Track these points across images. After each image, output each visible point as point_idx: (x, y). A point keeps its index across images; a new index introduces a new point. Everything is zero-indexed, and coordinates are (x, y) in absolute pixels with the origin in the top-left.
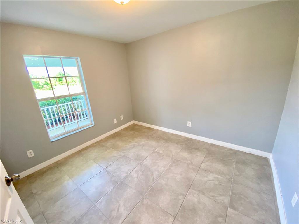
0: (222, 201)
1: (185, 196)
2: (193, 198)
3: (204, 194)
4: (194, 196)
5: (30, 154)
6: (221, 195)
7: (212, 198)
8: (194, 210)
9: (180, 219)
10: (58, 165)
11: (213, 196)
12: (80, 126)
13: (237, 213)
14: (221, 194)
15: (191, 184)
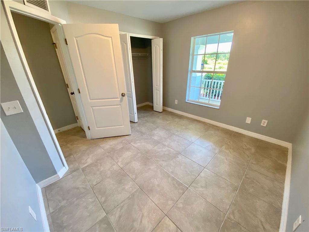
0: (114, 213)
1: (133, 180)
2: (129, 186)
3: (129, 198)
4: (130, 187)
5: (176, 102)
6: (120, 217)
7: (122, 204)
8: (120, 182)
9: (119, 171)
10: (181, 117)
11: (122, 207)
12: (210, 103)
13: (98, 220)
14: (122, 218)
15: (144, 190)
